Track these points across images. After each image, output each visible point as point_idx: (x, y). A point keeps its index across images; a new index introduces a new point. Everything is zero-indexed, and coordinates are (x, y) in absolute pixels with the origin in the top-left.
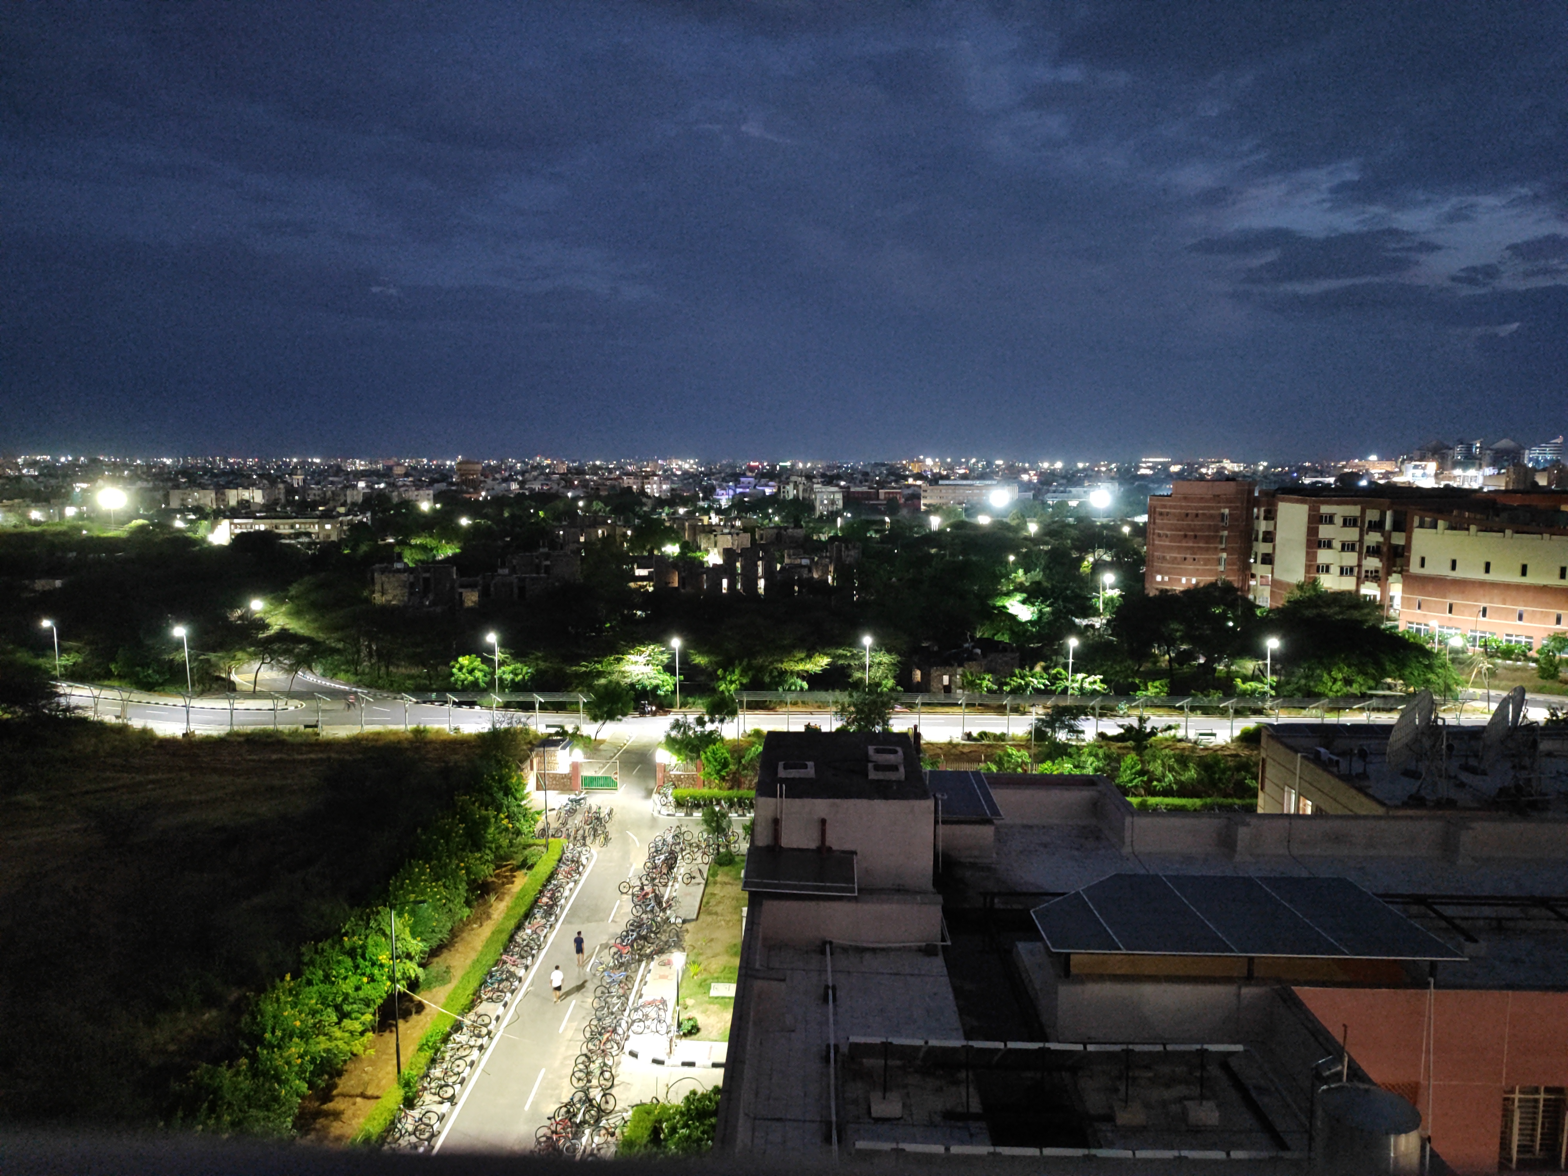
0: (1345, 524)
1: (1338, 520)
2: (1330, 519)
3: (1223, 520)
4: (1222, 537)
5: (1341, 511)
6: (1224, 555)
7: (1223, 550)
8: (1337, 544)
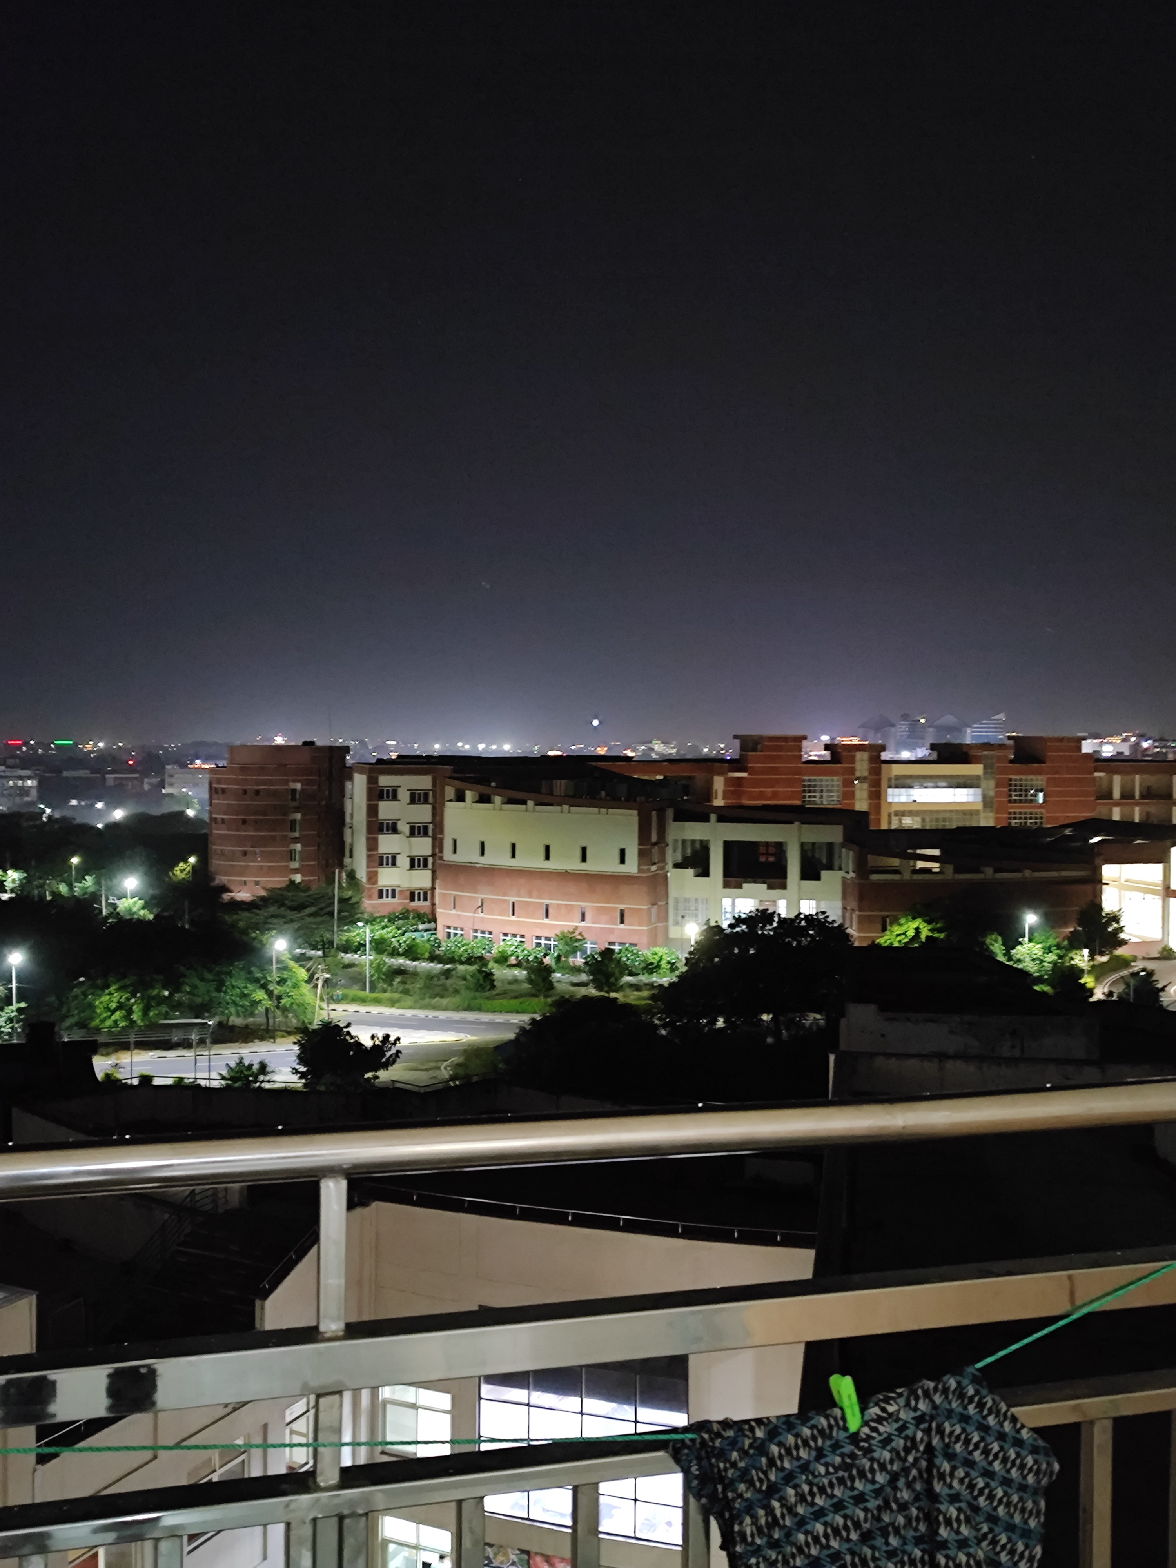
0: (413, 801)
1: (404, 795)
2: (393, 795)
3: (293, 799)
4: (293, 822)
5: (406, 783)
6: (298, 847)
7: (296, 840)
8: (404, 827)
